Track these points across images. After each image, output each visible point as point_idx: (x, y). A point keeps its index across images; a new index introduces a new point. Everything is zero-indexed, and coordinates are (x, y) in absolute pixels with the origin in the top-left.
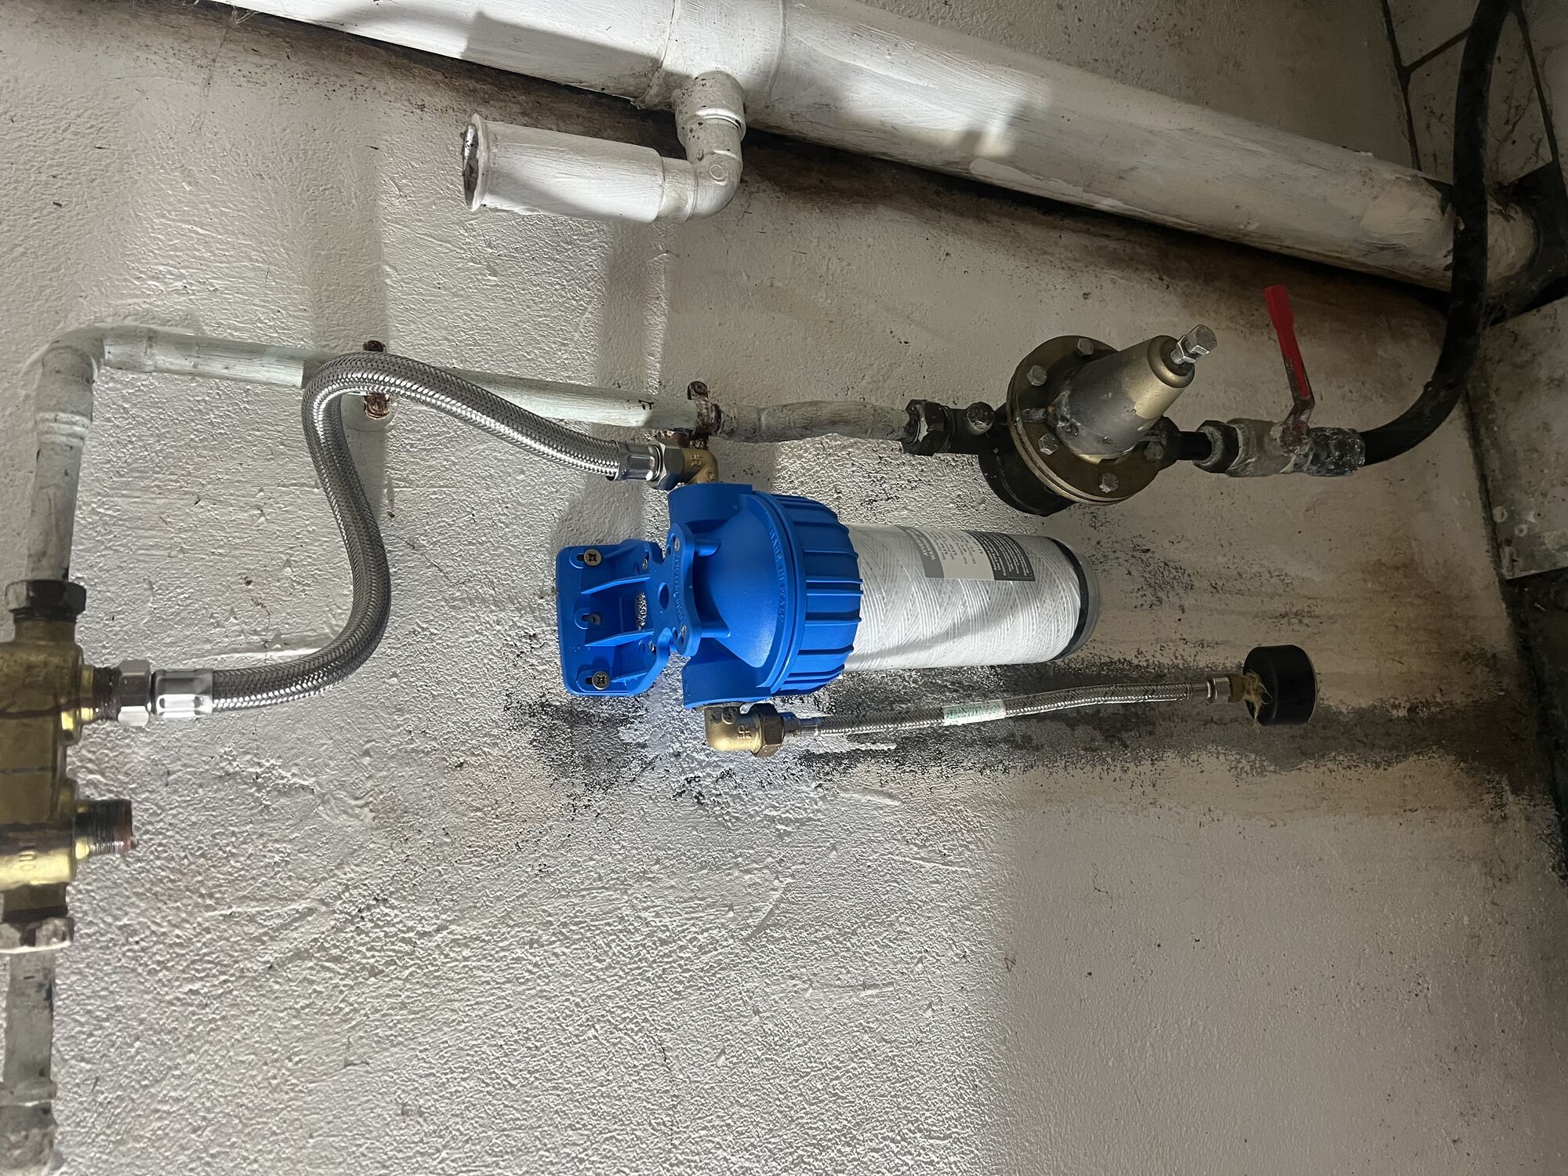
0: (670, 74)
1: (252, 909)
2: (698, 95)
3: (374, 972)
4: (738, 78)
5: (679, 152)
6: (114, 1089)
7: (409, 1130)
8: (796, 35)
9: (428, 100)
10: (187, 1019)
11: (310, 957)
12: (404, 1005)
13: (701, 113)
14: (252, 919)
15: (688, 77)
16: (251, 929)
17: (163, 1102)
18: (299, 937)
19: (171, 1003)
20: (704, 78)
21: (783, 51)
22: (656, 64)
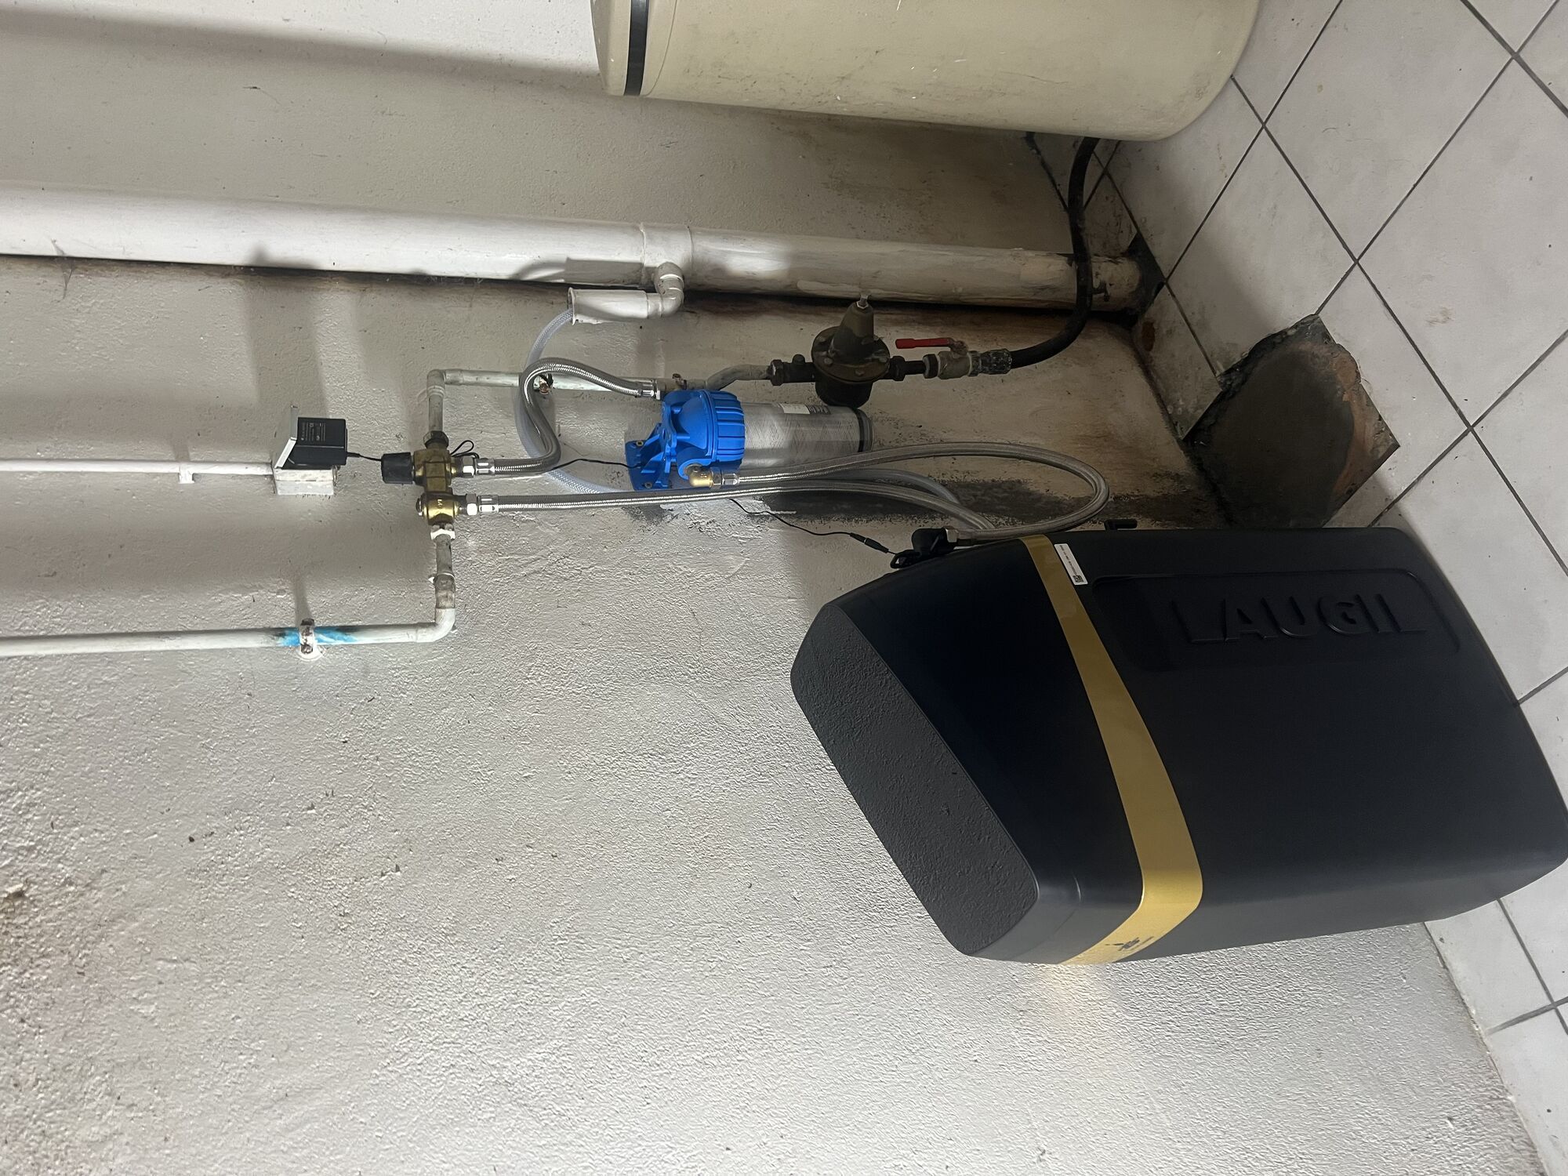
0: (648, 268)
1: (516, 557)
2: (660, 271)
3: (565, 579)
4: (677, 264)
5: (654, 291)
6: (471, 609)
7: (583, 630)
8: (698, 243)
9: (554, 301)
10: (496, 589)
11: (540, 573)
12: (579, 590)
13: (662, 278)
14: (516, 560)
15: (655, 268)
16: (517, 563)
17: (490, 613)
18: (535, 567)
19: (489, 584)
20: (661, 266)
21: (693, 251)
22: (641, 265)
